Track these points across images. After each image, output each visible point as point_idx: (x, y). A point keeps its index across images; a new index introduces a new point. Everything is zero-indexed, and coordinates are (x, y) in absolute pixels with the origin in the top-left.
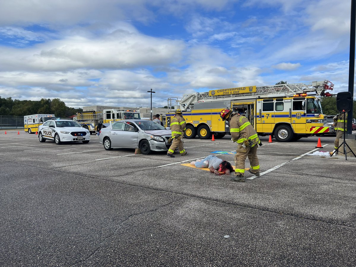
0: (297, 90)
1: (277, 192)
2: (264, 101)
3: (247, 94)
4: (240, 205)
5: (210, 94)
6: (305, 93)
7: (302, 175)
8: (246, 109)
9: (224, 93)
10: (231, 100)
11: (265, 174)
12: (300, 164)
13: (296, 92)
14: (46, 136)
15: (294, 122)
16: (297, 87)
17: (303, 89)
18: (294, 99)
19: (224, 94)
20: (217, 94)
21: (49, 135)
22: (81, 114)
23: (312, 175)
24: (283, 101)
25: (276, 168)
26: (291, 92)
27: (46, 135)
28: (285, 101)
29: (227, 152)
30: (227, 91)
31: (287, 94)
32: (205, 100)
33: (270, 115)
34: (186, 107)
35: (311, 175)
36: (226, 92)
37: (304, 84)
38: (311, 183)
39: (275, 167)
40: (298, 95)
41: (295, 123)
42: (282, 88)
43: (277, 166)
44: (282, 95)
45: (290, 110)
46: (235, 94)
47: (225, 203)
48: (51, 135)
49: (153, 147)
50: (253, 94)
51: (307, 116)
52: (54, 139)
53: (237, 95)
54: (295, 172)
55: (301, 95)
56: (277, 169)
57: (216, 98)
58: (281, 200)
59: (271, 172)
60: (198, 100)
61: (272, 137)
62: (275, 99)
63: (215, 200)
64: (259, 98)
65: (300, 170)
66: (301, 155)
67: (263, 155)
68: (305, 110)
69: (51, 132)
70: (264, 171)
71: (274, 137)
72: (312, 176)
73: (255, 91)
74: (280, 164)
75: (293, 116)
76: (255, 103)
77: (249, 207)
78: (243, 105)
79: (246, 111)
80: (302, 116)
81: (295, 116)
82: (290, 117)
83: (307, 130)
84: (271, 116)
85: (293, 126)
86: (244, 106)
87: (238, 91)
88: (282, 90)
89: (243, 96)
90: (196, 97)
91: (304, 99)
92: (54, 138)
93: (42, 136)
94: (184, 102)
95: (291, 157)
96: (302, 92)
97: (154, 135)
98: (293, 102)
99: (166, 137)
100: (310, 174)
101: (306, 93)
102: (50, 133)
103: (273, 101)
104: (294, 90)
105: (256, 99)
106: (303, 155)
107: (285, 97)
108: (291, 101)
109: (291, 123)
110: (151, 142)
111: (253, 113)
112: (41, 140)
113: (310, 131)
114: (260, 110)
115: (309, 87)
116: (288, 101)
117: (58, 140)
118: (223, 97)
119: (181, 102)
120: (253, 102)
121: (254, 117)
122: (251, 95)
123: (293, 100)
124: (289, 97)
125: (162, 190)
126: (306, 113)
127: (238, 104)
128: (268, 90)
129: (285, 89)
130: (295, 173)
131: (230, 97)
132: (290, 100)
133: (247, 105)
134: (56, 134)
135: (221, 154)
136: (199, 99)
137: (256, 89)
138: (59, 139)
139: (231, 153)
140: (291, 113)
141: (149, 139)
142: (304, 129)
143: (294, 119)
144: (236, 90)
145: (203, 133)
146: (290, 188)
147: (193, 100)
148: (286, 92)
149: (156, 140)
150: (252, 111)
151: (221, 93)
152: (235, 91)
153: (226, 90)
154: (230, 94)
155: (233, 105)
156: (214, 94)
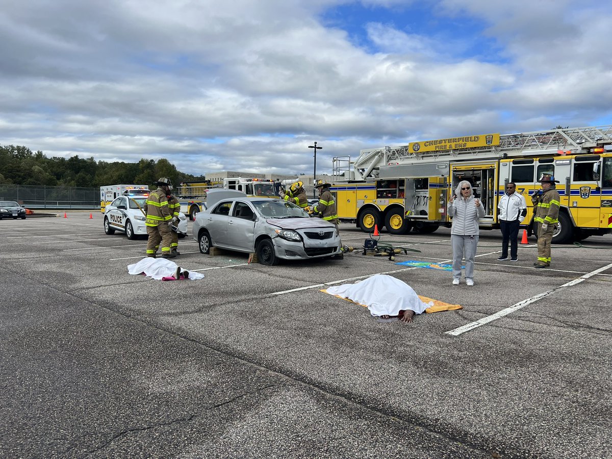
0: (584, 141)
1: (503, 378)
2: (514, 162)
3: (482, 149)
4: (399, 417)
5: (410, 150)
6: (600, 147)
7: (577, 327)
8: (479, 179)
9: (436, 147)
10: (450, 161)
11: (490, 323)
12: (578, 297)
13: (581, 145)
14: (114, 224)
15: (575, 205)
16: (583, 134)
17: (596, 139)
18: (577, 159)
19: (437, 149)
20: (423, 149)
21: (118, 223)
22: (188, 185)
23: (601, 328)
24: (553, 163)
25: (520, 307)
26: (571, 144)
27: (114, 222)
28: (557, 162)
29: (429, 264)
30: (443, 144)
31: (562, 148)
32: (402, 160)
33: (527, 190)
34: (365, 174)
35: (598, 329)
36: (440, 145)
37: (600, 129)
38: (595, 353)
39: (518, 304)
40: (585, 151)
41: (578, 207)
42: (553, 136)
43: (524, 301)
44: (553, 150)
45: (568, 180)
46: (458, 149)
47: (366, 405)
48: (121, 223)
49: (279, 251)
50: (493, 149)
51: (603, 192)
52: (124, 229)
53: (463, 150)
54: (561, 318)
55: (592, 150)
56: (520, 310)
57: (423, 157)
58: (507, 406)
59: (506, 316)
60: (388, 161)
61: (529, 234)
62: (538, 159)
63: (345, 396)
64: (506, 157)
65: (573, 313)
66: (584, 274)
67: (502, 271)
68: (599, 180)
69: (121, 217)
70: (492, 314)
71: (533, 234)
72: (600, 332)
73: (498, 144)
74: (531, 296)
75: (573, 192)
76: (496, 166)
77: (420, 425)
78: (473, 170)
79: (478, 182)
80: (592, 192)
81: (577, 192)
82: (568, 195)
83: (601, 221)
84: (528, 193)
85: (573, 213)
86: (475, 172)
87: (463, 143)
88: (553, 140)
89: (473, 153)
90: (385, 155)
91: (598, 158)
92: (125, 227)
93: (109, 223)
94: (362, 164)
95: (561, 278)
96: (595, 145)
97: (283, 229)
98: (575, 164)
99: (305, 233)
100: (596, 326)
101: (603, 147)
102: (119, 219)
103: (532, 162)
104: (578, 141)
105: (500, 159)
106: (587, 276)
107: (559, 155)
108: (570, 163)
109: (569, 207)
110: (276, 241)
111: (493, 186)
112: (107, 230)
113: (609, 224)
114: (505, 180)
115: (609, 135)
116: (564, 162)
117: (130, 232)
118: (435, 156)
119: (357, 165)
120: (493, 166)
121: (494, 195)
122: (490, 151)
123: (574, 162)
124: (567, 155)
125: (242, 356)
126: (600, 186)
127: (463, 168)
128: (524, 141)
129: (559, 140)
130: (560, 321)
131: (449, 155)
132: (568, 162)
133: (480, 170)
134: (128, 221)
135: (415, 268)
136: (389, 159)
137: (500, 139)
138: (132, 230)
139: (436, 266)
140: (568, 186)
141: (272, 235)
142: (596, 218)
143: (574, 198)
144: (461, 142)
145: (396, 222)
146: (540, 368)
147: (379, 161)
148: (561, 144)
149: (285, 238)
150: (490, 182)
151: (432, 148)
152: (458, 143)
153: (440, 142)
154: (448, 148)
155: (454, 171)
156: (419, 149)
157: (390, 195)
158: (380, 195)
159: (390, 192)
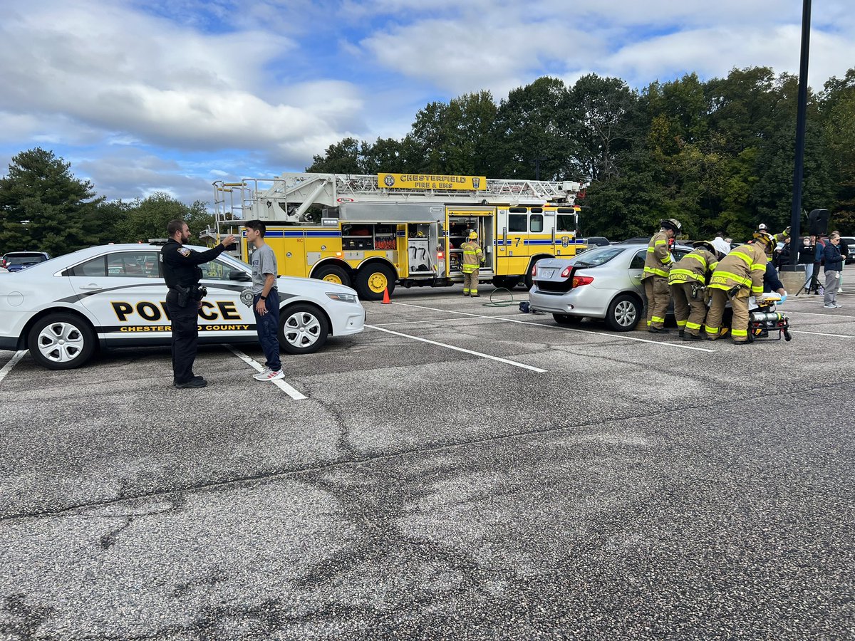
2: (510, 211)
5: (382, 185)
9: (417, 184)
10: (444, 204)
15: (559, 253)
18: (558, 211)
19: (418, 187)
20: (399, 185)
24: (543, 214)
28: (545, 213)
30: (426, 181)
32: (359, 195)
33: (522, 240)
34: (300, 212)
36: (422, 182)
41: (561, 255)
44: (539, 201)
45: (553, 230)
51: (577, 242)
60: (337, 195)
62: (531, 208)
64: (503, 204)
68: (574, 231)
73: (485, 189)
75: (556, 242)
76: (493, 213)
78: (468, 217)
80: (570, 242)
81: (560, 242)
82: (552, 244)
86: (472, 219)
87: (449, 183)
91: (573, 211)
98: (557, 216)
103: (525, 211)
105: (497, 205)
108: (554, 215)
109: (555, 255)
114: (504, 230)
116: (550, 213)
120: (490, 213)
121: (493, 244)
126: (575, 236)
127: (460, 213)
133: (477, 217)
140: (553, 236)
143: (558, 247)
144: (446, 181)
145: (377, 283)
151: (412, 185)
152: (442, 182)
153: (421, 178)
154: (431, 187)
155: (450, 216)
156: (393, 184)
157: (361, 245)
158: (347, 246)
159: (361, 241)
